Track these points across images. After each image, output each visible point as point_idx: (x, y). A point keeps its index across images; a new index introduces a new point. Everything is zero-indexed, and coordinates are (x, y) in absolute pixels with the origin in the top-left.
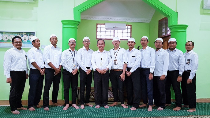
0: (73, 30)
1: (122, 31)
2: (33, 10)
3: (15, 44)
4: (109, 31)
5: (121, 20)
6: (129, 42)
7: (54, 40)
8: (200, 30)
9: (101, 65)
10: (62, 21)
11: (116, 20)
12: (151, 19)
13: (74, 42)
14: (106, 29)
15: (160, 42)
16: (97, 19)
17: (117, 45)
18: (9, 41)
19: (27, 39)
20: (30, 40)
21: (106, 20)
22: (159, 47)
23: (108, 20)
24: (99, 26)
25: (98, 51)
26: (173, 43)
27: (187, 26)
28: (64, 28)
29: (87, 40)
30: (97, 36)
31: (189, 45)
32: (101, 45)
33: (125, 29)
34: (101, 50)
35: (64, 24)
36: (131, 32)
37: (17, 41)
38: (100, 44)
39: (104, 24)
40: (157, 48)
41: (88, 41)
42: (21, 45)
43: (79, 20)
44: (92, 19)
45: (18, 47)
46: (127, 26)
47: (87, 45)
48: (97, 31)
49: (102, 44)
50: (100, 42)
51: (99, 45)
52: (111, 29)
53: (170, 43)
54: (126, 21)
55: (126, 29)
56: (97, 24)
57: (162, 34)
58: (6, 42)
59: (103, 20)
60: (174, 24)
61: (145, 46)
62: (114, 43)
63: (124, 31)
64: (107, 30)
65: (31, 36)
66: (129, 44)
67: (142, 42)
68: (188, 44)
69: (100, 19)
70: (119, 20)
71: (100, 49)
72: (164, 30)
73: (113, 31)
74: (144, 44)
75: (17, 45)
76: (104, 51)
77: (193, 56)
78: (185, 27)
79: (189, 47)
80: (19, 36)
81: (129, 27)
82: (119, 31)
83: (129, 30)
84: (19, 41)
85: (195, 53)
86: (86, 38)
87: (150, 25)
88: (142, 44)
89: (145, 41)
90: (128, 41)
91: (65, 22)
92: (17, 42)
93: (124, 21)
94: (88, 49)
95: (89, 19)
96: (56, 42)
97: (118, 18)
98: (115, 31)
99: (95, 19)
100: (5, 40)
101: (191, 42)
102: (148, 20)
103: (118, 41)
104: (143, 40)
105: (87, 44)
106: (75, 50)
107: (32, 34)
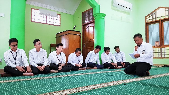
1: (52, 18)
11: (48, 8)
12: (74, 12)
14: (40, 13)
16: (32, 4)
21: (39, 6)
23: (42, 6)
24: (33, 10)
30: (31, 18)
36: (60, 20)
39: (38, 10)
48: (31, 15)
54: (57, 10)
59: (37, 5)
60: (98, 12)
63: (54, 18)
64: (41, 15)
69: (34, 5)
70: (50, 9)
73: (45, 16)
81: (59, 16)
83: (59, 18)
87: (74, 17)
97: (49, 6)
98: (48, 17)
99: (29, 4)
102: (72, 13)
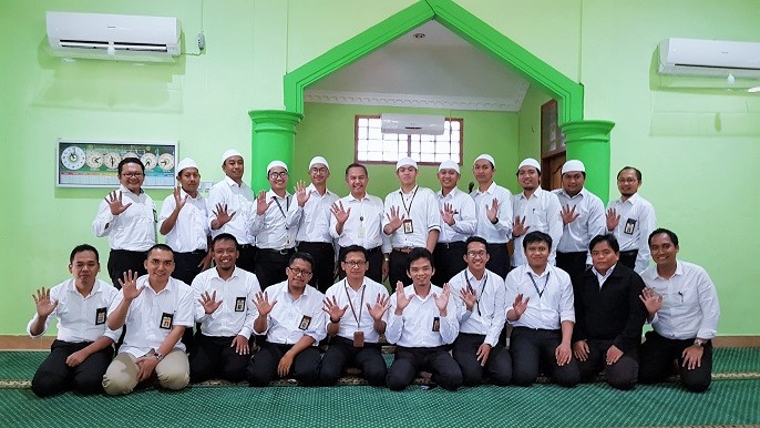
0: (281, 137)
1: (432, 137)
2: (171, 81)
3: (124, 178)
4: (395, 136)
5: (431, 105)
6: (444, 172)
7: (236, 166)
8: (651, 135)
9: (361, 236)
10: (251, 114)
11: (415, 105)
12: (521, 99)
13: (283, 172)
14: (384, 131)
15: (531, 172)
16: (358, 102)
17: (409, 178)
18: (103, 168)
19: (153, 165)
20: (162, 166)
21: (383, 103)
22: (530, 185)
23: (390, 103)
24: (362, 122)
25: (351, 197)
26: (577, 175)
27: (612, 125)
28: (257, 131)
29: (319, 167)
30: (356, 152)
31: (630, 180)
32: (357, 181)
33: (441, 132)
34: (359, 195)
35: (256, 122)
36: (461, 142)
37: (130, 169)
38: (354, 178)
39: (379, 117)
40: (526, 189)
41: (323, 168)
42: (139, 182)
43: (300, 111)
44: (341, 101)
45: (131, 186)
46: (447, 124)
47: (321, 179)
48: (356, 139)
49: (360, 178)
50: (355, 172)
51: (352, 182)
52: (398, 132)
53: (568, 176)
54: (447, 106)
55: (447, 132)
56: (357, 118)
57: (549, 147)
58: (95, 173)
59: (374, 103)
60: (574, 119)
61: (486, 182)
62: (401, 173)
63: (438, 137)
64: (387, 136)
65: (166, 156)
66: (442, 176)
67: (477, 171)
68: (626, 176)
69: (365, 102)
70: (423, 105)
71: (356, 190)
72: (553, 137)
73: (406, 137)
74: (482, 178)
75: (128, 182)
76: (367, 196)
77: (642, 209)
78: (606, 127)
79: (629, 183)
80: (132, 155)
81: (456, 125)
82: (424, 137)
83: (456, 136)
84: (134, 170)
85: (646, 203)
86: (317, 160)
87: (520, 118)
88: (479, 176)
89: (485, 167)
90: (441, 167)
91: (258, 117)
92: (130, 173)
93: (439, 106)
94: (323, 192)
95: (333, 101)
96: (241, 171)
97: (419, 98)
98: (413, 136)
99: (349, 102)
100: (94, 166)
101: (632, 171)
102: (513, 105)
103: (411, 168)
104: (481, 164)
105: (320, 177)
106: (288, 194)
107: (170, 149)
